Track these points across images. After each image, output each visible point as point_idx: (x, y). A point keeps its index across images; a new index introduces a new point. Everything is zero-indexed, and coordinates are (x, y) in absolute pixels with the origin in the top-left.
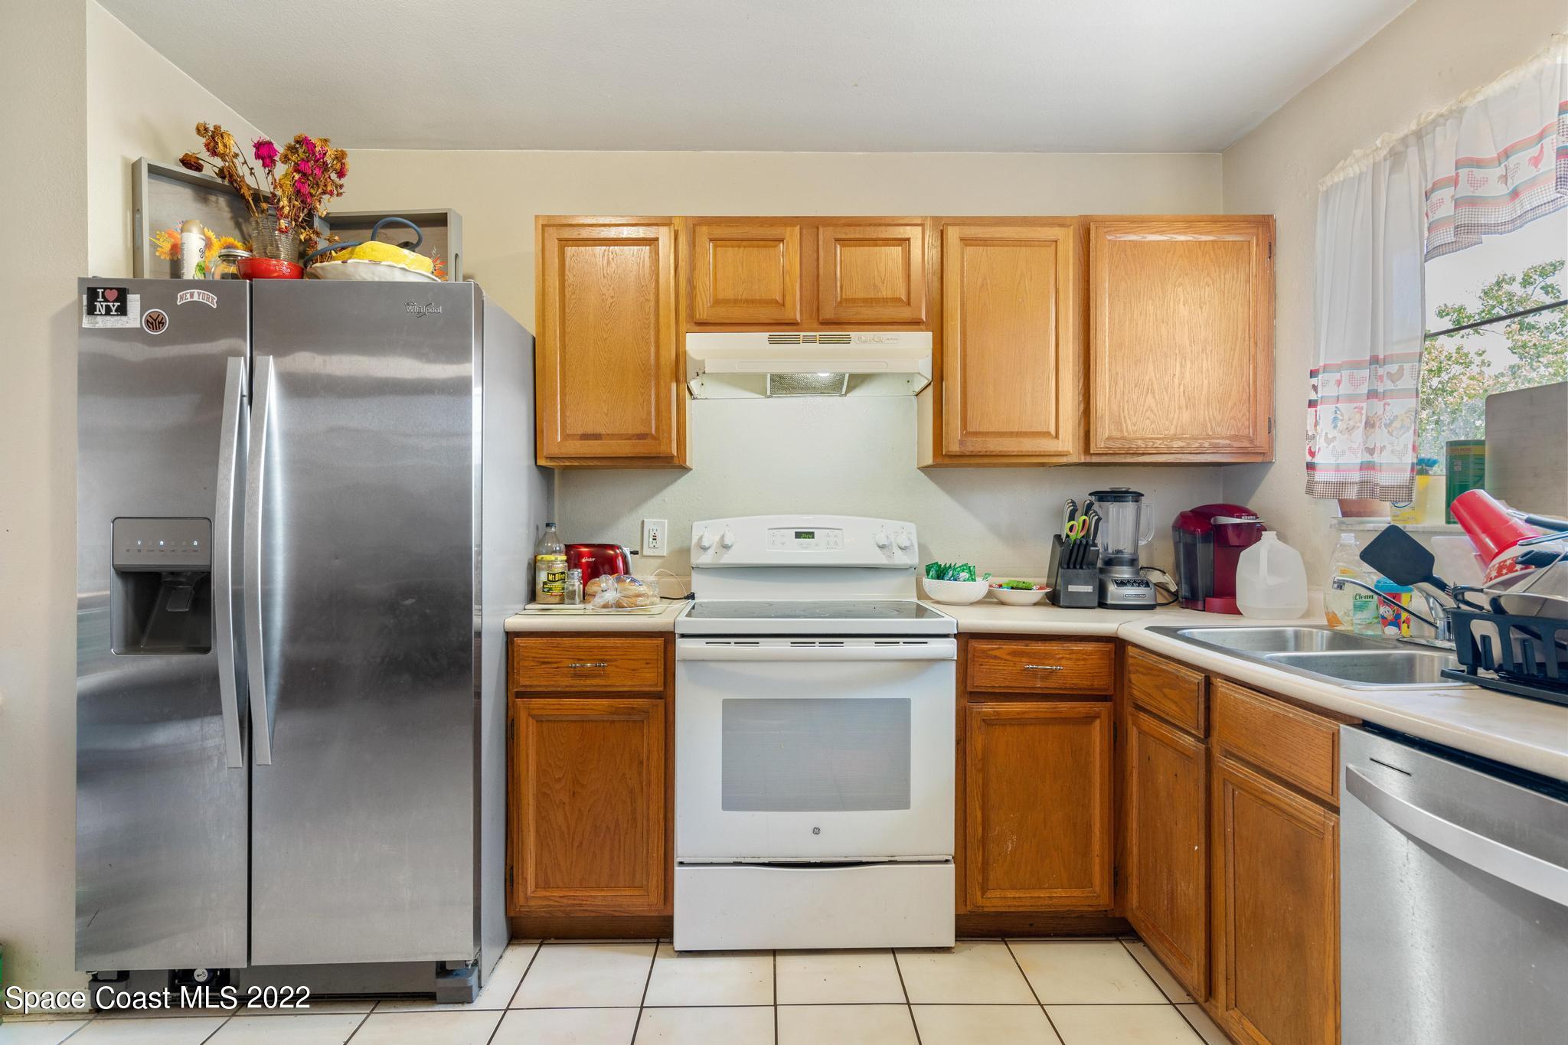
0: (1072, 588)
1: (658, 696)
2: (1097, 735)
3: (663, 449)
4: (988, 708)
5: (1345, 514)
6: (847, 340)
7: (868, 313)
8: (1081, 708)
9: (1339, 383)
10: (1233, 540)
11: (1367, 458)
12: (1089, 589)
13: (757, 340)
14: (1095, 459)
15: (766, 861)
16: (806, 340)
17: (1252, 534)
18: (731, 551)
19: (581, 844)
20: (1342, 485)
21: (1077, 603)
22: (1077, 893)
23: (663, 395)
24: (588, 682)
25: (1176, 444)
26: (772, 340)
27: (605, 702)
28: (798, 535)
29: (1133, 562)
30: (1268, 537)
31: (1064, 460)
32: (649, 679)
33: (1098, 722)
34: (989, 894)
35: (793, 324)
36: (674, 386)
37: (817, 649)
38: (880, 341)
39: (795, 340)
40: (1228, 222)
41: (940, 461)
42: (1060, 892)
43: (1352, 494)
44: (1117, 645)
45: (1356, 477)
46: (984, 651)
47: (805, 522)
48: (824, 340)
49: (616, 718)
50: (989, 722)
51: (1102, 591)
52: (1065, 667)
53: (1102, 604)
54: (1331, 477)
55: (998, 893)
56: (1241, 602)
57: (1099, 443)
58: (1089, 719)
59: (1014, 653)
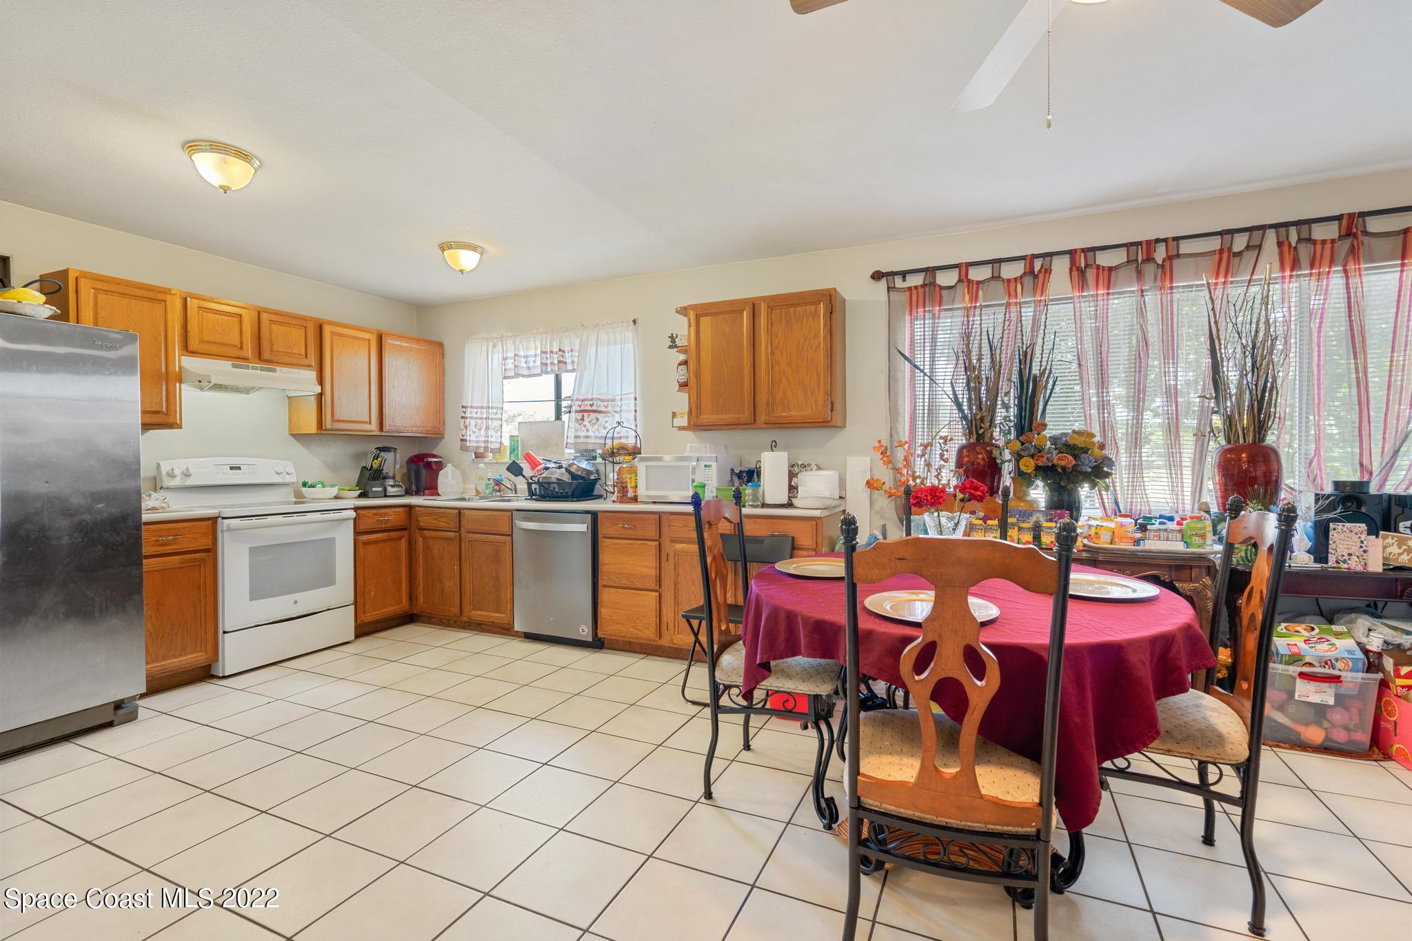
0: (374, 489)
1: (207, 551)
2: (403, 544)
3: (171, 420)
4: (365, 538)
5: (476, 457)
6: (274, 371)
7: (287, 359)
8: (398, 534)
9: (477, 413)
10: (434, 467)
11: (486, 439)
12: (381, 489)
13: (226, 365)
14: (384, 434)
15: (271, 621)
16: (253, 368)
17: (440, 466)
18: (191, 478)
19: (163, 636)
20: (478, 447)
21: (376, 496)
22: (397, 607)
23: (171, 389)
24: (168, 548)
25: (414, 429)
26: (234, 366)
27: (178, 557)
28: (232, 468)
29: (394, 477)
30: (449, 466)
31: (372, 434)
32: (204, 542)
33: (404, 539)
34: (366, 615)
35: (246, 359)
36: (178, 385)
37: (295, 518)
38: (291, 373)
39: (247, 367)
40: (418, 340)
41: (320, 432)
42: (391, 608)
43: (482, 450)
44: (410, 508)
45: (483, 445)
46: (363, 514)
47: (235, 461)
48: (262, 369)
49: (185, 565)
50: (366, 543)
51: (385, 490)
52: (392, 518)
53: (386, 496)
54: (474, 444)
55: (370, 614)
56: (440, 490)
57: (387, 427)
58: (400, 538)
59: (374, 514)
